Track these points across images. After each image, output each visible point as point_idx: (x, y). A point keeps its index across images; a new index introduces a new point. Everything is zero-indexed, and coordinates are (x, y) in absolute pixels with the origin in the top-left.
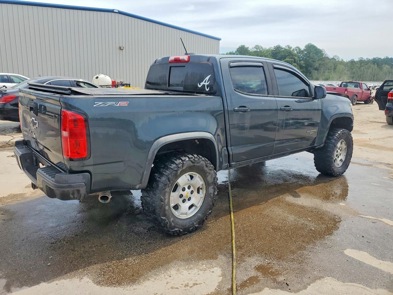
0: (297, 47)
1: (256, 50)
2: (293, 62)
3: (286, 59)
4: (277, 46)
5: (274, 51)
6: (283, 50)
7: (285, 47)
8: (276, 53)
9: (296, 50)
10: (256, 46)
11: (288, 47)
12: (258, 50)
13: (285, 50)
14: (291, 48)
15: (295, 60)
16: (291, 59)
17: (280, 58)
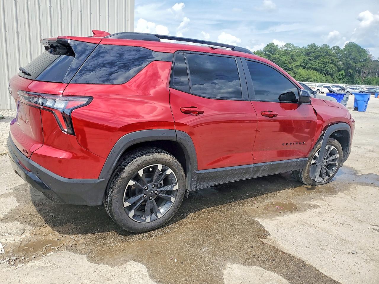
0: (335, 46)
1: (286, 48)
2: (329, 63)
4: (311, 45)
5: (308, 50)
6: (318, 49)
7: (321, 46)
8: (310, 53)
9: (334, 50)
10: (287, 44)
11: (325, 46)
12: (289, 49)
13: (321, 48)
14: (329, 46)
15: (332, 60)
16: (328, 60)
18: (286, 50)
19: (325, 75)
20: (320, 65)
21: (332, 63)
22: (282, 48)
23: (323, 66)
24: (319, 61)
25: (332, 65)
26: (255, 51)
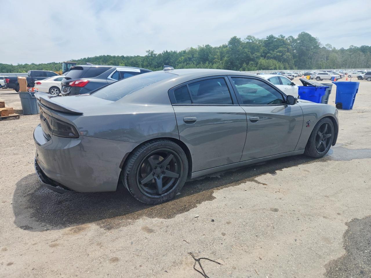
0: (290, 37)
1: (248, 41)
2: (286, 52)
3: (279, 49)
4: (270, 36)
5: (267, 41)
6: (276, 39)
7: (278, 37)
8: (269, 43)
9: (289, 39)
10: (249, 36)
11: (282, 37)
12: (251, 41)
13: (278, 39)
14: (284, 37)
15: (288, 49)
16: (284, 49)
17: (273, 48)
18: (248, 42)
19: (283, 62)
20: (278, 54)
21: (288, 52)
22: (244, 40)
23: (281, 54)
24: (276, 51)
25: (289, 54)
26: (221, 46)
